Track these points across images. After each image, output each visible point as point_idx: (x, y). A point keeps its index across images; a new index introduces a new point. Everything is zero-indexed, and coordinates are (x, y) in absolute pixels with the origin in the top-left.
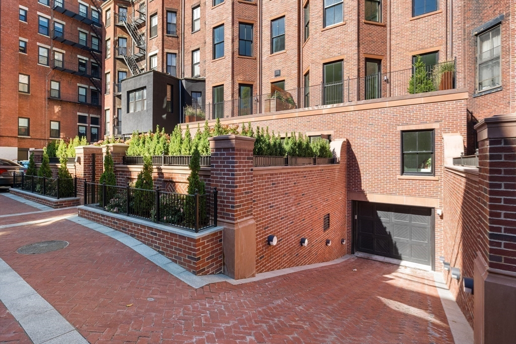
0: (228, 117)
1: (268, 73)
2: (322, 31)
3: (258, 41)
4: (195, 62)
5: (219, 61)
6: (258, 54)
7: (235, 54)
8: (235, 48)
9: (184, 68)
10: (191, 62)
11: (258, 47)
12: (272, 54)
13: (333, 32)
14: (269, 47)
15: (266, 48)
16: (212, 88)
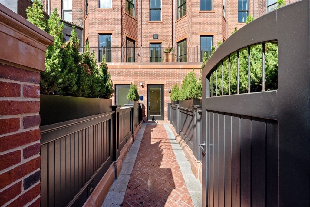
1: (148, 35)
2: (199, 12)
3: (139, 7)
4: (65, 8)
5: (107, 11)
6: (139, 18)
7: (123, 10)
8: (123, 4)
9: (50, 11)
10: (60, 7)
11: (139, 12)
12: (150, 20)
13: (206, 15)
14: (149, 15)
15: (146, 15)
16: (97, 35)
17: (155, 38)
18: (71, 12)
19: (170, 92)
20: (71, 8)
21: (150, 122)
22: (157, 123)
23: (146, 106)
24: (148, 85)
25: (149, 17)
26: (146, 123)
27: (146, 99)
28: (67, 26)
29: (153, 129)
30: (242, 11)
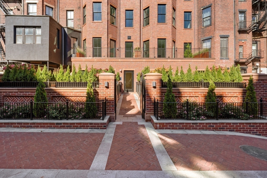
0: (104, 56)
1: (124, 36)
2: (157, 23)
3: (118, 18)
4: (69, 18)
5: (98, 23)
6: (118, 25)
7: (109, 22)
8: (109, 18)
9: (59, 20)
10: (66, 17)
11: (118, 21)
12: (126, 27)
13: (162, 26)
14: (125, 23)
15: (123, 23)
16: (92, 38)
17: (128, 39)
18: (73, 20)
19: (137, 75)
20: (72, 18)
21: (125, 93)
22: (130, 93)
23: (123, 83)
24: (124, 71)
25: (125, 24)
26: (123, 93)
27: (123, 79)
28: (72, 31)
29: (128, 96)
30: (187, 21)
